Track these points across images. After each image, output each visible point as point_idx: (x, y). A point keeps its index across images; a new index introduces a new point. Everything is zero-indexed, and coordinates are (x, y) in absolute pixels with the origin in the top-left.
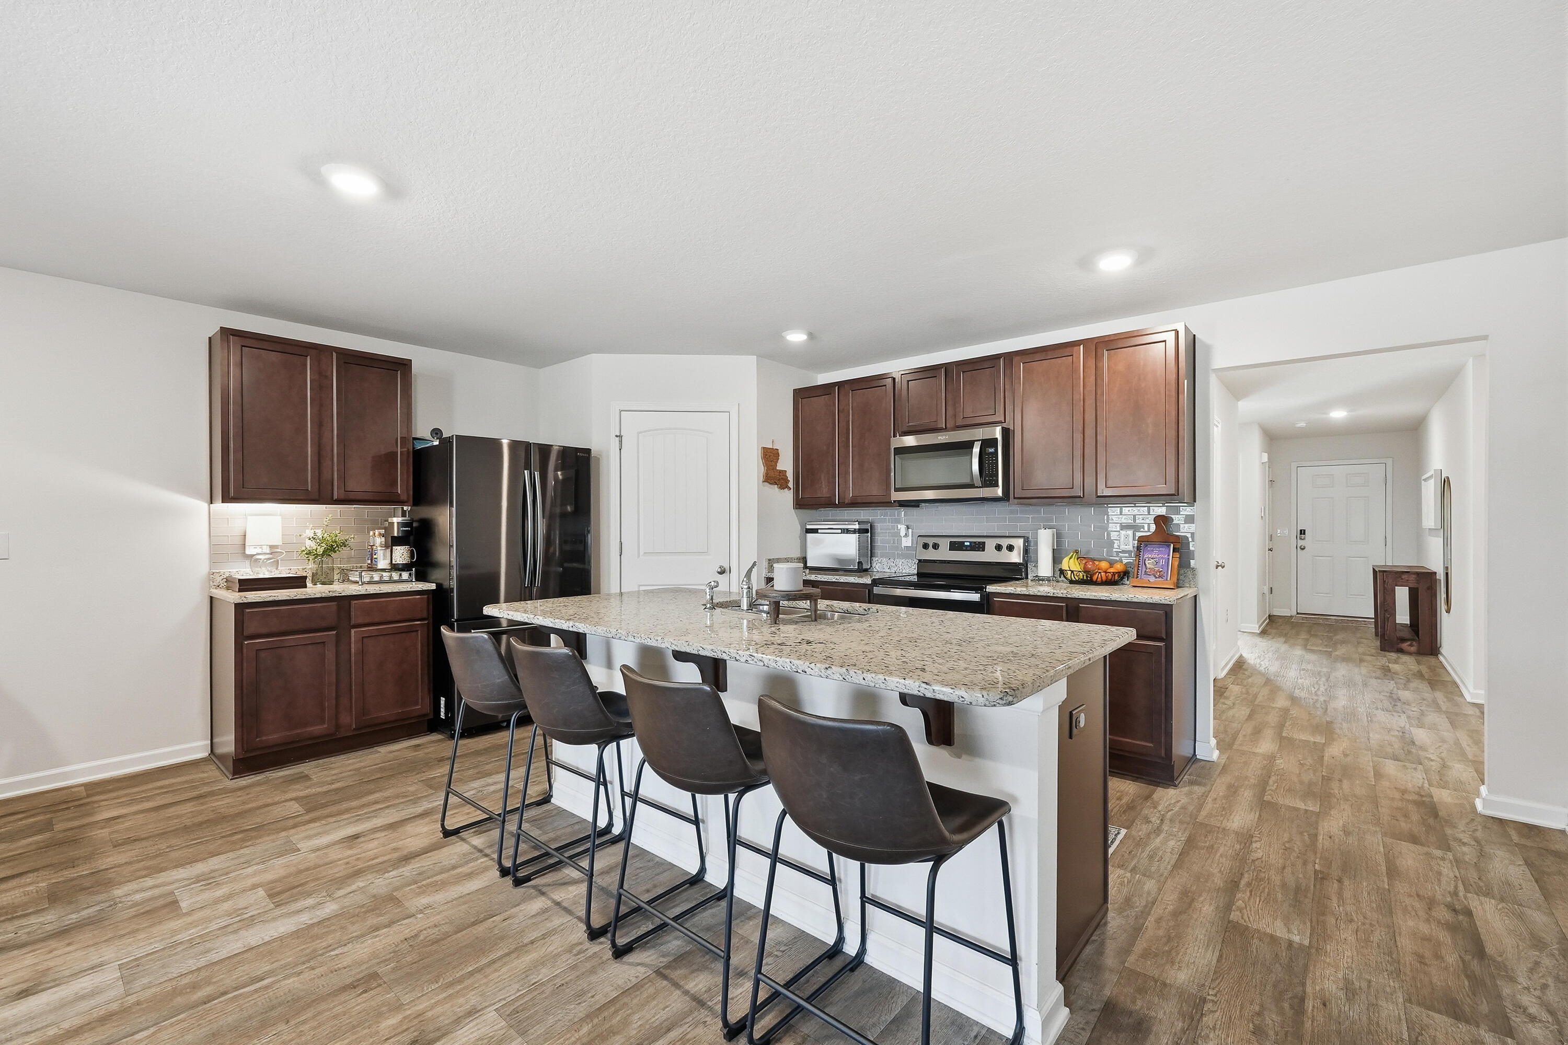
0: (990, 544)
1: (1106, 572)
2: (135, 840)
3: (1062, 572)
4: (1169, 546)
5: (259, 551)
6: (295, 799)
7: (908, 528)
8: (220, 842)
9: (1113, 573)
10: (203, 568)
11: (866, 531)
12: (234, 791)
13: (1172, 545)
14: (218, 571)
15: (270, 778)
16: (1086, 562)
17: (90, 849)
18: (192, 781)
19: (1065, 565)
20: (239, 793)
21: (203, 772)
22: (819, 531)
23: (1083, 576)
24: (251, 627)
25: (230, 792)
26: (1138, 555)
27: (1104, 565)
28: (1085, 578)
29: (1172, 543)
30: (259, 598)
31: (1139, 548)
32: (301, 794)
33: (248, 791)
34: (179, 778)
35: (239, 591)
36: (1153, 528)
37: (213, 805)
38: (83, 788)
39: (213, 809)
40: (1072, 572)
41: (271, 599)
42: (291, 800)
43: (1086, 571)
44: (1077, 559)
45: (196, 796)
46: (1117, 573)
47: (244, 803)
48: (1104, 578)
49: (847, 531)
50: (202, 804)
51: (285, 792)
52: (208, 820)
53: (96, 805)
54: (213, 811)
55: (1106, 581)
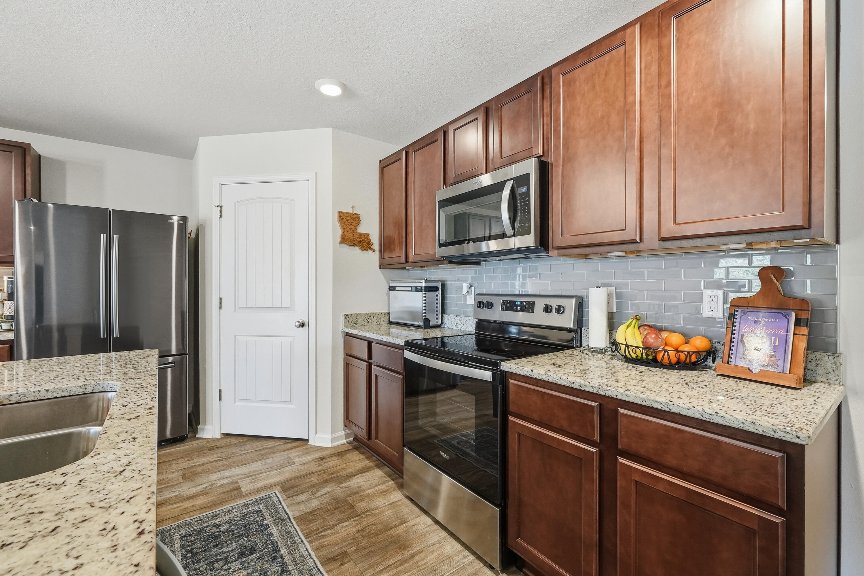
0: (540, 304)
1: (676, 350)
3: (614, 343)
4: (787, 316)
7: (471, 286)
9: (688, 352)
11: (436, 289)
13: (793, 315)
16: (648, 334)
19: (620, 336)
22: (397, 289)
23: (642, 354)
26: (731, 327)
27: (676, 339)
28: (644, 356)
29: (793, 310)
31: (732, 317)
36: (757, 286)
40: (627, 346)
43: (647, 347)
44: (639, 328)
46: (694, 352)
48: (674, 360)
49: (417, 289)
55: (678, 362)
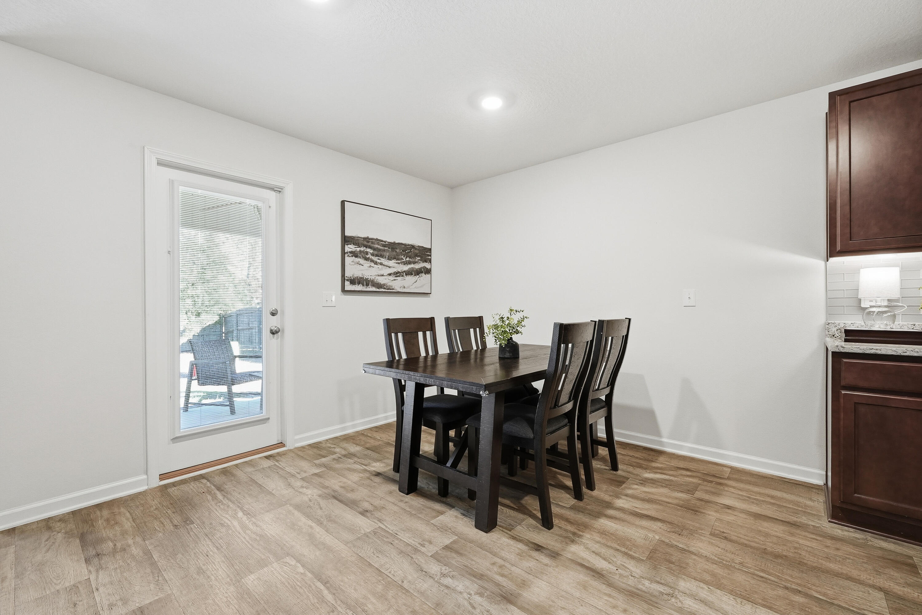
2: (726, 538)
5: (873, 304)
6: (886, 592)
8: (781, 592)
10: (821, 319)
12: (824, 537)
14: (833, 322)
15: (870, 543)
17: (697, 525)
18: (797, 504)
20: (829, 542)
21: (811, 499)
24: (848, 378)
25: (821, 536)
30: (858, 350)
32: (898, 589)
33: (839, 545)
34: (789, 495)
35: (845, 341)
37: (801, 541)
38: (730, 470)
39: (797, 545)
41: (872, 352)
42: (881, 589)
45: (791, 521)
47: (828, 558)
50: (792, 534)
51: (878, 573)
52: (786, 556)
53: (726, 489)
54: (795, 548)
